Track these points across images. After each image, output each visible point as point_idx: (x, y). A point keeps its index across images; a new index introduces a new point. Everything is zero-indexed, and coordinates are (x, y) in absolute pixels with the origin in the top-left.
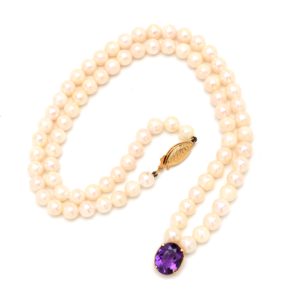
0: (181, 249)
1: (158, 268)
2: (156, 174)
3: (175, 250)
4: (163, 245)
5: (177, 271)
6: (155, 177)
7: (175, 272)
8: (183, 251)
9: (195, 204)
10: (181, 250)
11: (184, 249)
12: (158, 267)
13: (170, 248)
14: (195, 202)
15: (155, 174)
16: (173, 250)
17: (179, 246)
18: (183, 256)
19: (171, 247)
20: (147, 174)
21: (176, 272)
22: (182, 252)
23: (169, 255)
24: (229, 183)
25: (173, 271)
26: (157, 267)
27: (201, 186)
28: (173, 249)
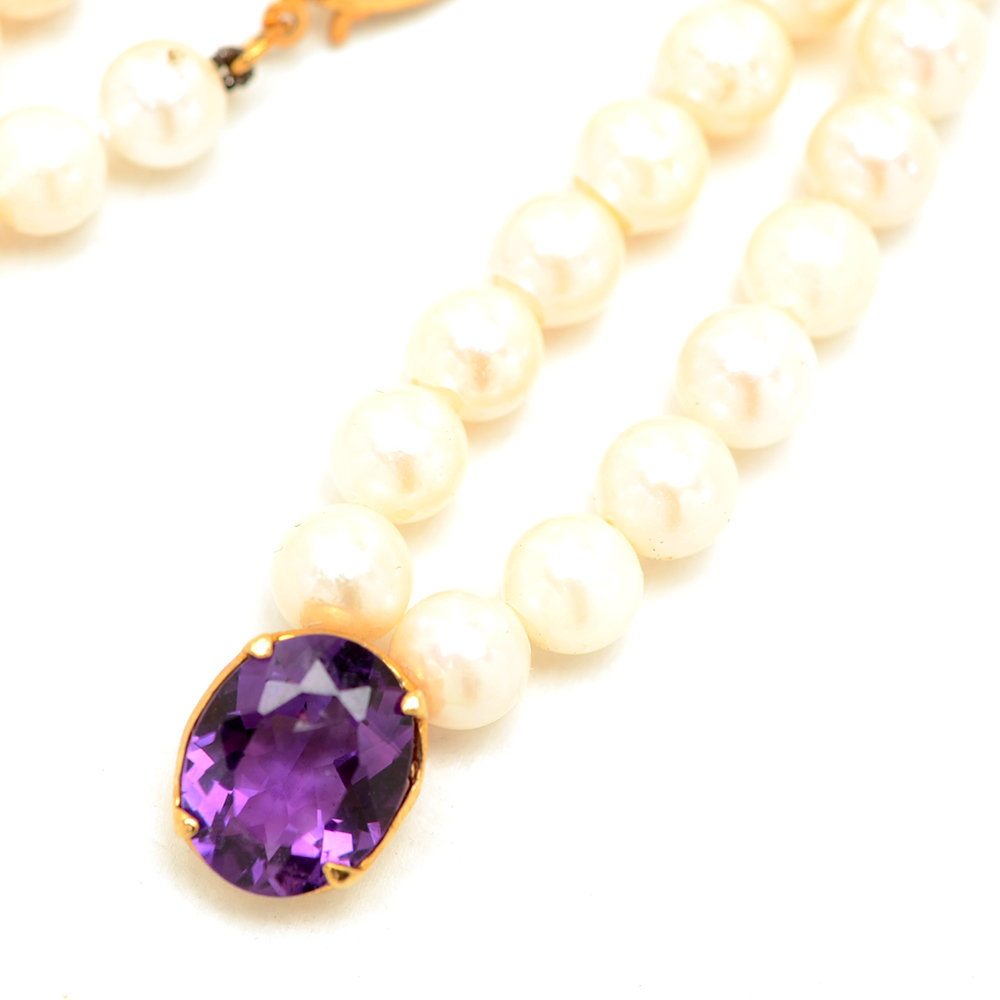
0: (404, 693)
1: (201, 833)
2: (239, 66)
3: (356, 701)
4: (262, 649)
5: (356, 877)
6: (229, 87)
7: (343, 876)
8: (422, 713)
9: (539, 338)
10: (409, 704)
11: (425, 694)
12: (202, 823)
13: (318, 680)
14: (540, 320)
15: (232, 67)
16: (335, 700)
17: (394, 670)
18: (412, 754)
19: (329, 671)
20: (172, 56)
21: (349, 882)
22: (413, 721)
23: (303, 734)
24: (813, 187)
25: (329, 867)
26: (194, 823)
27: (592, 194)
28: (340, 686)
